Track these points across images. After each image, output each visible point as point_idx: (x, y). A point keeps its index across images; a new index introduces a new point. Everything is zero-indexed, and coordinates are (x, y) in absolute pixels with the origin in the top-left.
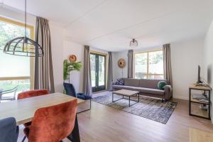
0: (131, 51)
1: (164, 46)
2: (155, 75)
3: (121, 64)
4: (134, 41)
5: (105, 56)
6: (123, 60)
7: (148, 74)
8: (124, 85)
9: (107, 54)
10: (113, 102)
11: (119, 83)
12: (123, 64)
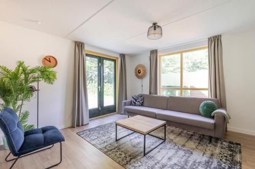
0: (154, 52)
1: (209, 39)
2: (192, 89)
3: (139, 73)
4: (155, 26)
5: (115, 61)
6: (143, 67)
7: (181, 88)
8: (142, 105)
9: (117, 58)
10: (117, 140)
11: (135, 103)
12: (142, 72)
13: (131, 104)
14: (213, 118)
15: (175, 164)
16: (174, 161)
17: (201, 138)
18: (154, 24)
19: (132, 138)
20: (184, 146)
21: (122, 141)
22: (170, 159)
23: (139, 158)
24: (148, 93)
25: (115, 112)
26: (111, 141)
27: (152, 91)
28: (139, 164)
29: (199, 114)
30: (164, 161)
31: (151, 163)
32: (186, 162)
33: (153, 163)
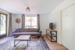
4: (28, 8)
5: (6, 15)
6: (19, 19)
7: (31, 26)
8: (20, 32)
9: (8, 14)
10: (15, 46)
11: (17, 32)
12: (19, 21)
13: (15, 32)
14: (39, 32)
15: (36, 45)
16: (35, 44)
17: (37, 37)
18: (28, 7)
19: (20, 43)
20: (35, 40)
21: (17, 46)
22: (34, 44)
23: (26, 48)
24: (21, 28)
25: (6, 36)
26: (12, 47)
27: (23, 27)
28: (28, 49)
29: (36, 32)
30: (33, 45)
31: (30, 48)
32: (37, 43)
33: (31, 47)
